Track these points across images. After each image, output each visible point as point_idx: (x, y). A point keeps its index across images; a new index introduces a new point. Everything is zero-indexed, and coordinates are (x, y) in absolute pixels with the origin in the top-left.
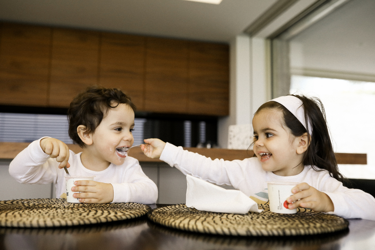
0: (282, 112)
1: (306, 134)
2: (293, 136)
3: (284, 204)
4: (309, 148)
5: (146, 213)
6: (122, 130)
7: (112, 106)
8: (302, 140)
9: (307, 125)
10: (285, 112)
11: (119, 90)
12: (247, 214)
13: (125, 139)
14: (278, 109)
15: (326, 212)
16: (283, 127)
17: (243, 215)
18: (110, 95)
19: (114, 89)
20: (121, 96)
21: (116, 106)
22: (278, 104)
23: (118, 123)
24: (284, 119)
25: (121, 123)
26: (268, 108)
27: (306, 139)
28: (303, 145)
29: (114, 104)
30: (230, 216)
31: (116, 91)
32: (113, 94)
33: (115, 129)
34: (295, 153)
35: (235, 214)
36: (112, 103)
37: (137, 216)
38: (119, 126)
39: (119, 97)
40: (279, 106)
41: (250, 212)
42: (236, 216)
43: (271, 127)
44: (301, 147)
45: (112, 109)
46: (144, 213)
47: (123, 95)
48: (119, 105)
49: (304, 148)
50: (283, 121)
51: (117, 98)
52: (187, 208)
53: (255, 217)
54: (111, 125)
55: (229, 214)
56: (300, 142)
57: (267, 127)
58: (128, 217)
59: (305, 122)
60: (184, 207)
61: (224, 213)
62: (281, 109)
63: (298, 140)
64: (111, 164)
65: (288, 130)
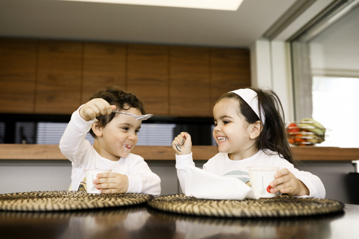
0: (239, 102)
1: (259, 121)
2: (247, 123)
3: (267, 189)
4: (261, 134)
5: (145, 200)
6: (129, 130)
7: (124, 108)
8: (255, 127)
9: (261, 113)
10: (241, 102)
11: (133, 94)
12: (244, 200)
13: (130, 138)
14: (235, 99)
15: (299, 196)
16: (238, 115)
17: (240, 201)
18: (125, 98)
19: (130, 94)
20: (134, 101)
21: (128, 108)
22: (235, 95)
23: (127, 123)
24: (240, 108)
25: (128, 124)
26: (227, 98)
27: (258, 126)
28: (255, 132)
29: (126, 106)
30: (227, 202)
31: (131, 95)
32: (127, 98)
33: (123, 128)
34: (248, 138)
35: (231, 200)
36: (125, 105)
37: (135, 202)
38: (127, 126)
39: (132, 101)
40: (236, 96)
41: (247, 199)
42: (233, 202)
43: (228, 115)
44: (254, 133)
45: (124, 110)
46: (144, 200)
47: (136, 100)
48: (130, 108)
49: (256, 134)
50: (239, 110)
51: (131, 102)
52: (187, 197)
53: (251, 202)
54: (120, 124)
55: (225, 200)
56: (253, 129)
57: (225, 115)
58: (126, 203)
59: (258, 111)
60: (183, 196)
61: (221, 200)
62: (238, 99)
63: (251, 126)
64: (121, 158)
65: (243, 118)
